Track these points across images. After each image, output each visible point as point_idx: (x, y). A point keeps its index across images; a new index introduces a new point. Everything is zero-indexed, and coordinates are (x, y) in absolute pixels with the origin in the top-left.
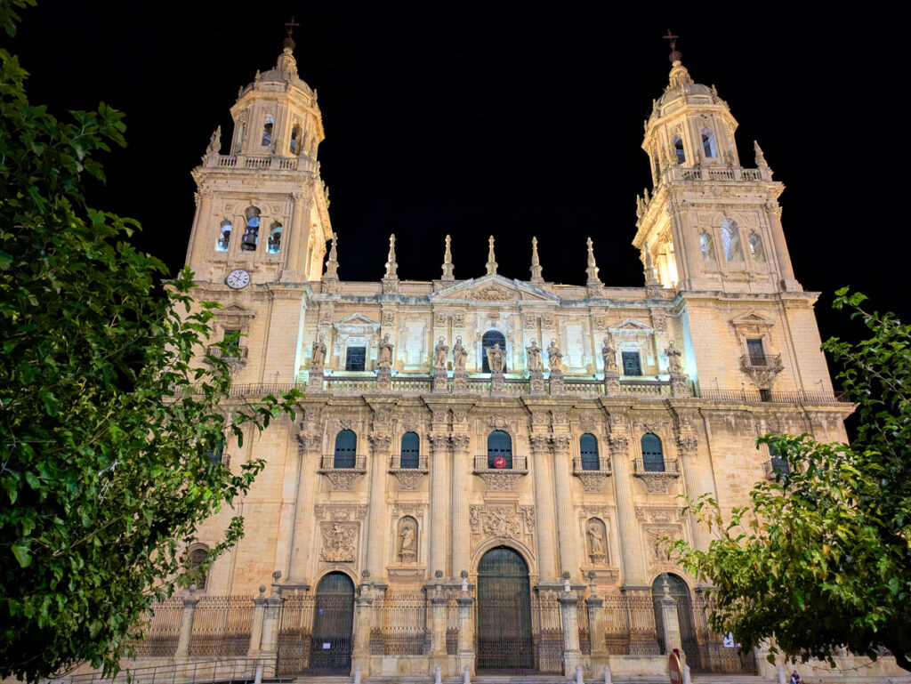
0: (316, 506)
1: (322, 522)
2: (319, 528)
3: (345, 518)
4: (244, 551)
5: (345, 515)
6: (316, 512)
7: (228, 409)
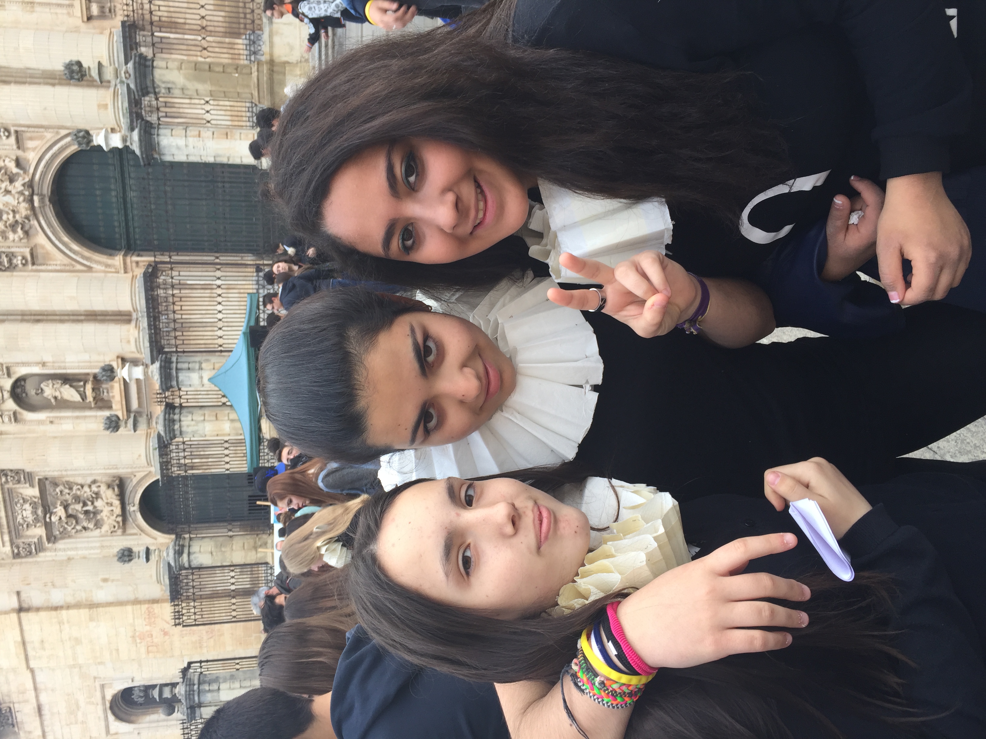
1: (49, 540)
3: (34, 506)
5: (27, 506)
6: (30, 555)
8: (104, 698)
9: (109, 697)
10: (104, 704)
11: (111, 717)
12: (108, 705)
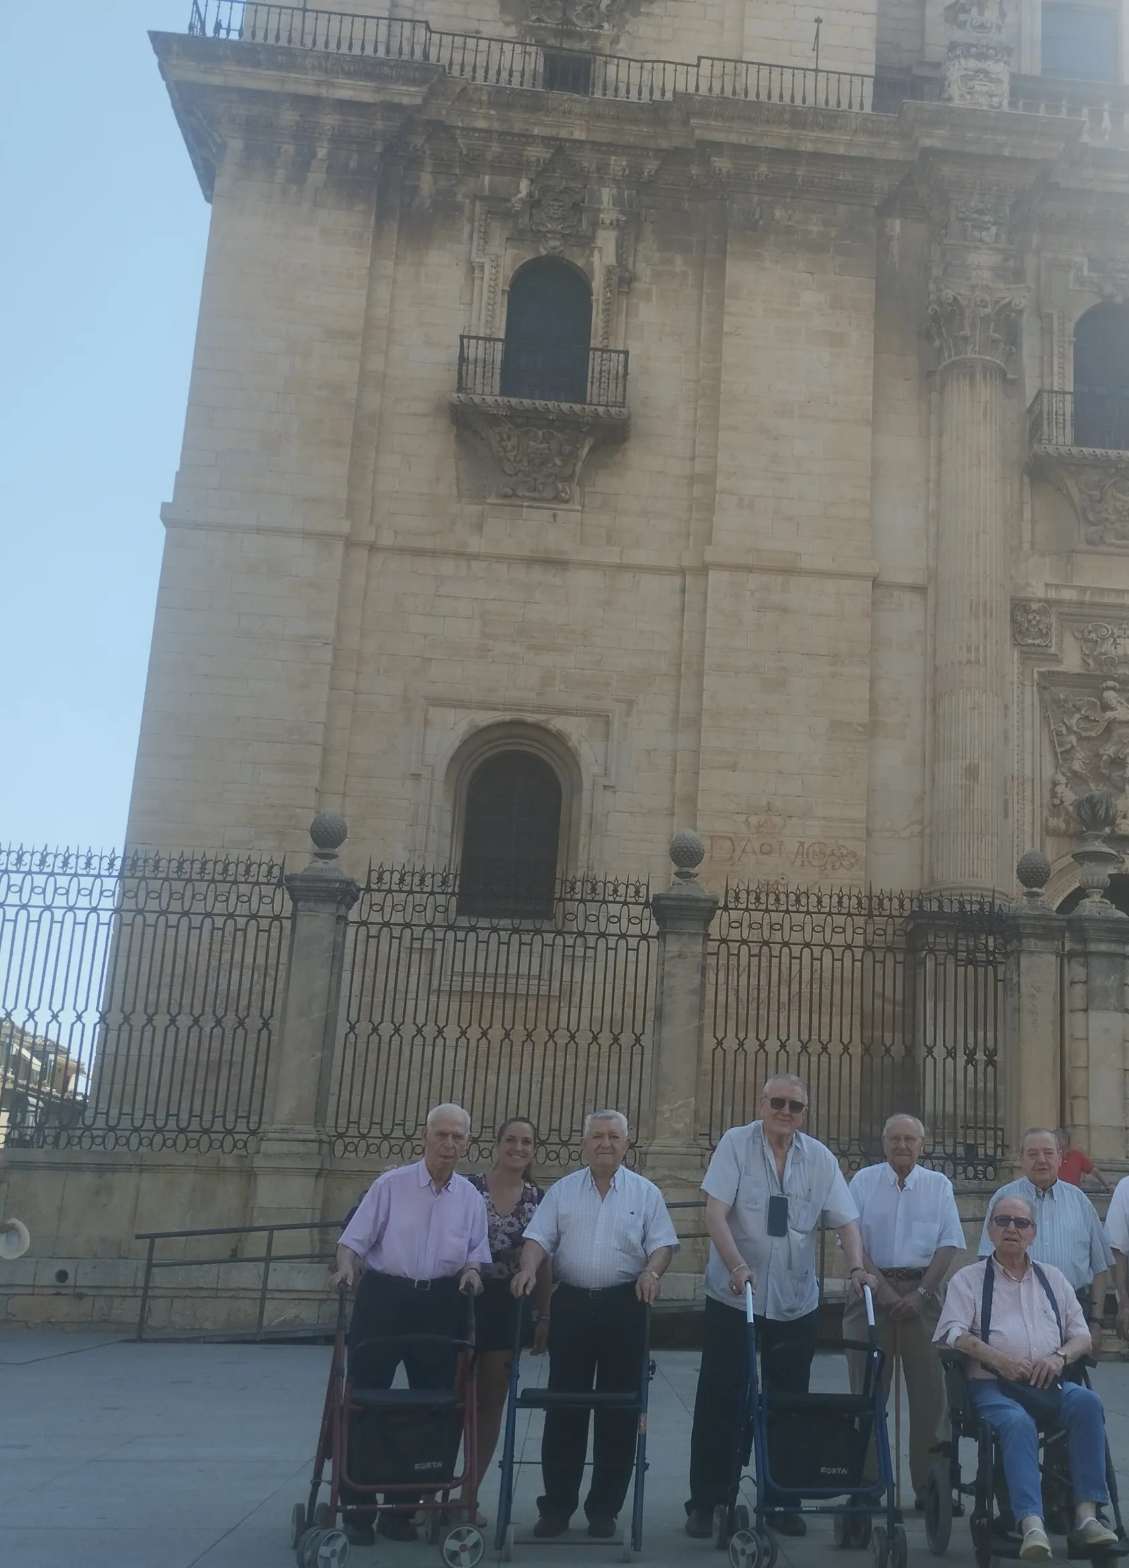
0: (1020, 606)
1: (1047, 676)
2: (1031, 697)
4: (734, 768)
6: (1018, 631)
7: (602, 168)
8: (561, 711)
9: (558, 723)
10: (539, 709)
11: (485, 718)
12: (530, 718)
